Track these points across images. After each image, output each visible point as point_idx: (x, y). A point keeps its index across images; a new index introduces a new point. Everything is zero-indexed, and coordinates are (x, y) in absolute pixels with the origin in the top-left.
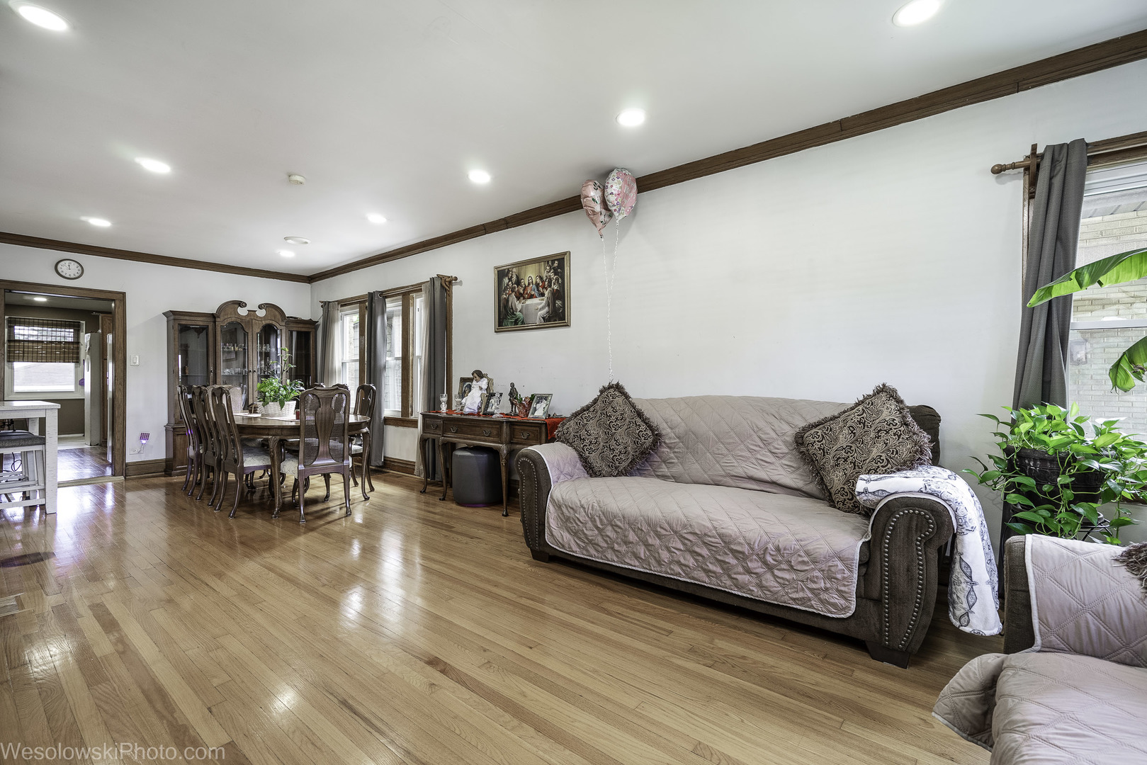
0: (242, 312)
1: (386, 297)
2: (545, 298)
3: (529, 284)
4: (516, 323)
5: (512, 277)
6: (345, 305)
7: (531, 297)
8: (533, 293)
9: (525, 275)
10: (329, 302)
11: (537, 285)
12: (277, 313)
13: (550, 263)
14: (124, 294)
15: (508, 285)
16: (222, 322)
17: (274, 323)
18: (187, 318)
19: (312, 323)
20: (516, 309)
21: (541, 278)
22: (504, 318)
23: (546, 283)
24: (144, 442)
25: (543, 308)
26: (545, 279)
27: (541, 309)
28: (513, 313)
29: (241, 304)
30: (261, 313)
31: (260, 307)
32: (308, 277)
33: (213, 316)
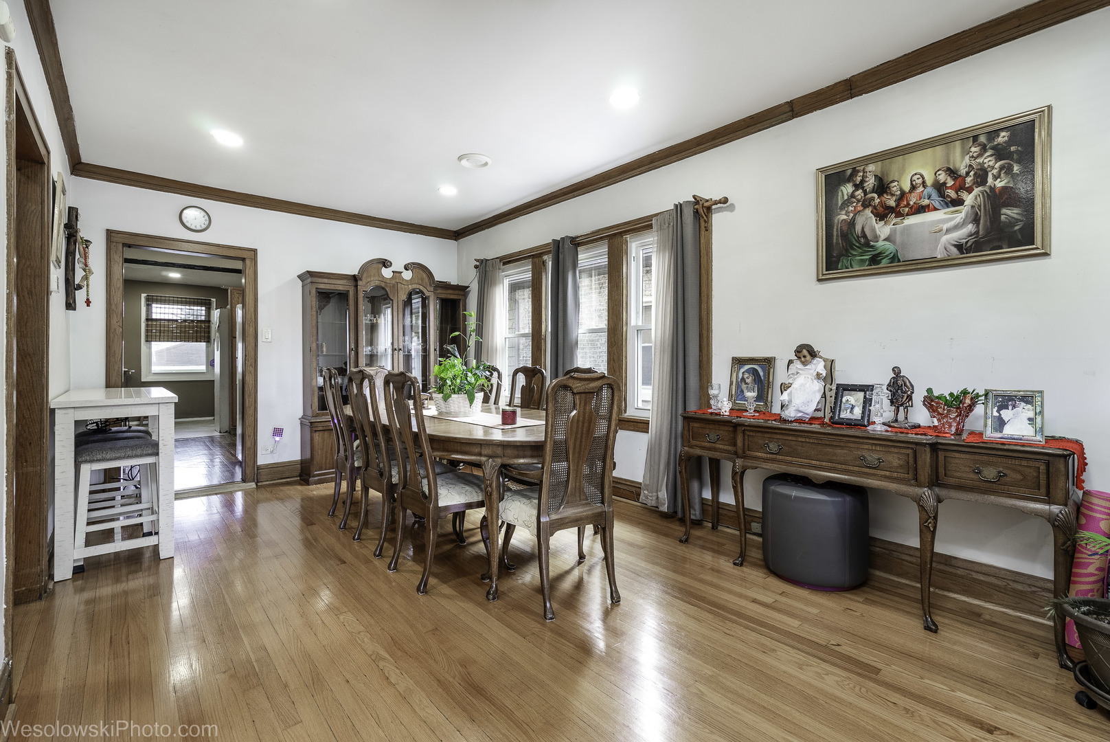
0: (387, 273)
1: (579, 245)
3: (913, 188)
4: (875, 260)
5: (862, 182)
6: (509, 262)
7: (921, 209)
8: (926, 202)
9: (902, 171)
10: (487, 260)
11: (940, 187)
12: (425, 276)
13: (983, 139)
14: (255, 251)
15: (852, 196)
16: (366, 286)
17: (421, 288)
18: (326, 281)
19: (463, 290)
20: (876, 238)
21: (952, 172)
22: (840, 255)
23: (969, 180)
24: (277, 439)
25: (957, 227)
26: (963, 171)
27: (948, 231)
28: (867, 244)
29: (385, 263)
30: (407, 275)
31: (406, 268)
32: (455, 232)
33: (355, 278)
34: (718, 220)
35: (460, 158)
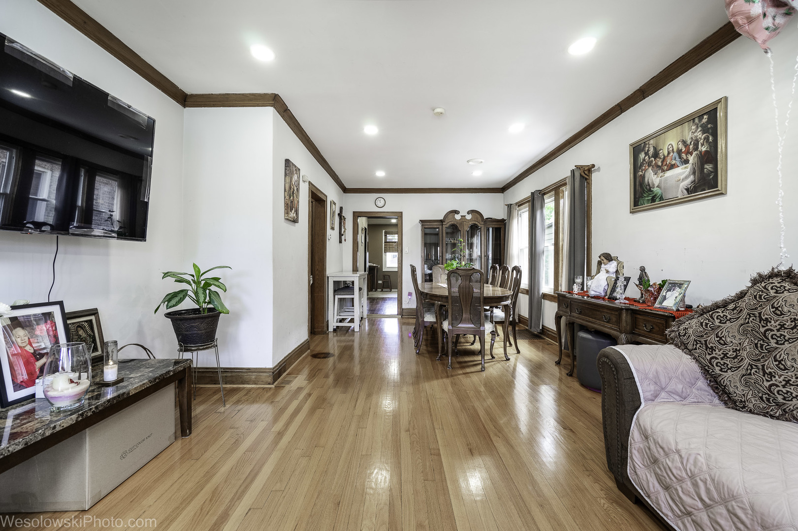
0: (458, 217)
1: (544, 194)
2: (689, 166)
3: (669, 153)
4: (653, 200)
5: (648, 150)
6: (521, 205)
7: (672, 167)
8: (674, 162)
9: (664, 144)
10: (511, 204)
11: (679, 152)
12: (478, 216)
13: (697, 120)
14: (402, 213)
15: (644, 160)
16: (447, 224)
17: (476, 223)
18: (428, 224)
19: (503, 221)
20: (654, 185)
21: (684, 142)
22: (639, 197)
23: (691, 147)
24: (410, 297)
25: (686, 178)
26: (689, 142)
27: (683, 180)
28: (650, 190)
29: (456, 212)
30: (469, 217)
31: (468, 213)
32: (502, 188)
33: (441, 221)
34: (595, 177)
35: (468, 161)
